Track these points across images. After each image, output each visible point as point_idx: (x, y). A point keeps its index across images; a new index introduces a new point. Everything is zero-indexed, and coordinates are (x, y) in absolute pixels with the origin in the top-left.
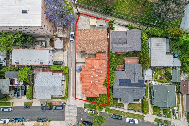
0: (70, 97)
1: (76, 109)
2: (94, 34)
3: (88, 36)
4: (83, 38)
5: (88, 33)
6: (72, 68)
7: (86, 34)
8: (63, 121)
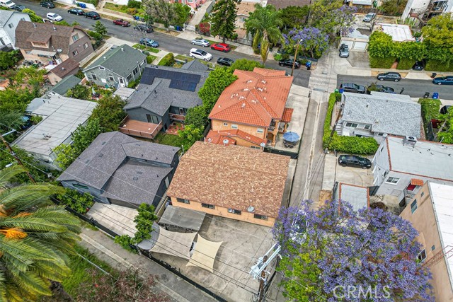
0: (322, 102)
1: (309, 85)
2: (217, 186)
3: (241, 181)
4: (261, 179)
5: (238, 194)
6: (313, 148)
7: (247, 191)
8: (341, 74)
